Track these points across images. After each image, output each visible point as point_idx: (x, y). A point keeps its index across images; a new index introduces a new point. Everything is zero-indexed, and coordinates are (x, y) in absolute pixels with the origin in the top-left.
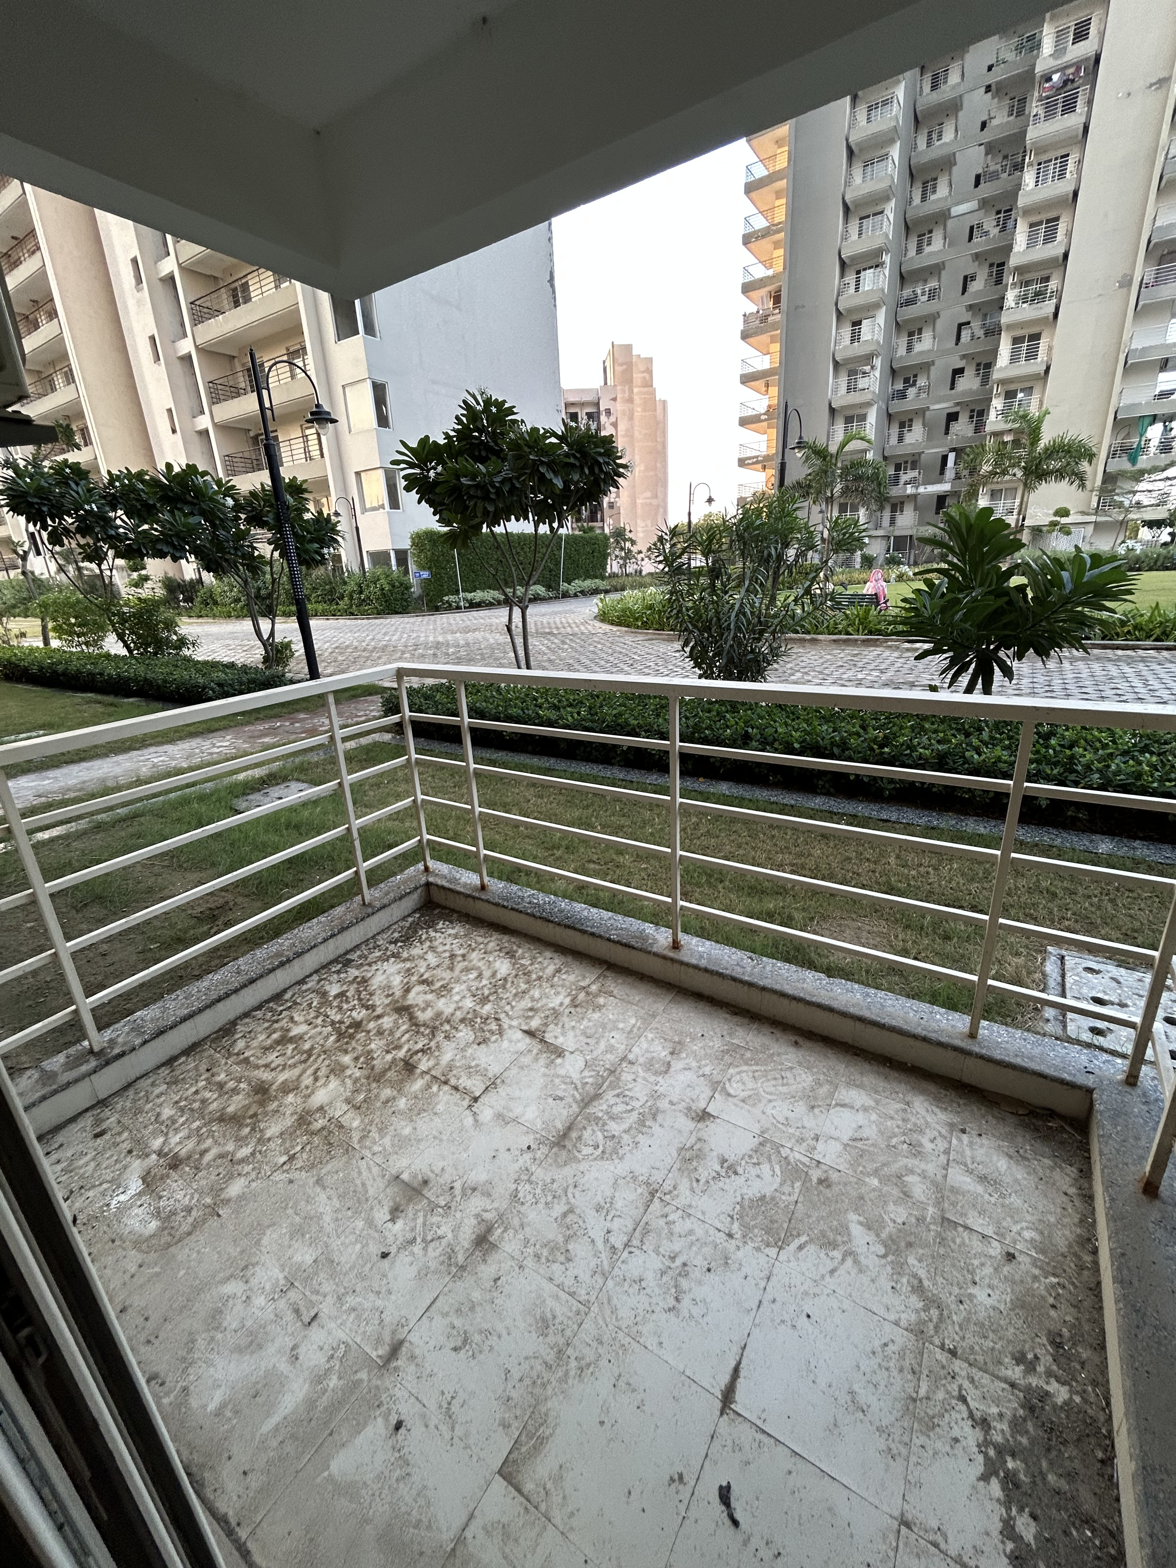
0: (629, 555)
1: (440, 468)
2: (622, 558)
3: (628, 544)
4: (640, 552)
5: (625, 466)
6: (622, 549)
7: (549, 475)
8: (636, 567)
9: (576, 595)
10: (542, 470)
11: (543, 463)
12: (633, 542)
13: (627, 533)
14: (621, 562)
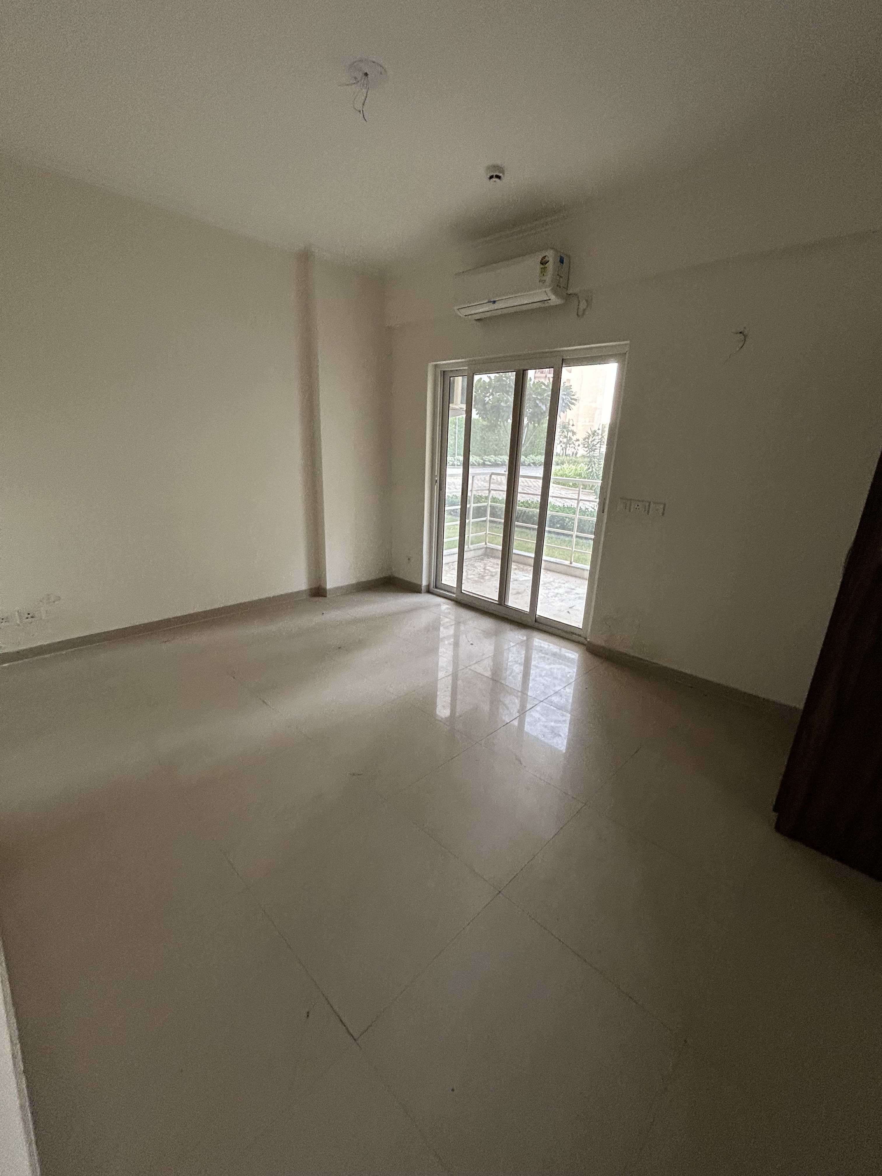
0: (569, 441)
1: (491, 397)
2: (564, 443)
3: (570, 434)
4: (578, 440)
5: (576, 400)
6: (565, 437)
7: (540, 405)
8: (573, 450)
9: (529, 465)
10: (538, 402)
11: (538, 399)
12: (574, 433)
13: (570, 426)
14: (564, 446)
